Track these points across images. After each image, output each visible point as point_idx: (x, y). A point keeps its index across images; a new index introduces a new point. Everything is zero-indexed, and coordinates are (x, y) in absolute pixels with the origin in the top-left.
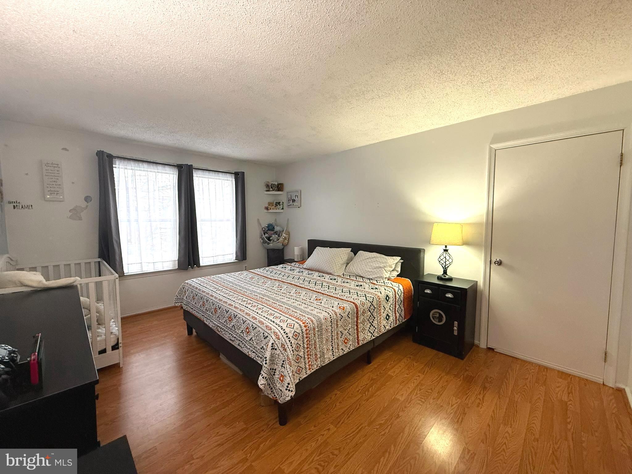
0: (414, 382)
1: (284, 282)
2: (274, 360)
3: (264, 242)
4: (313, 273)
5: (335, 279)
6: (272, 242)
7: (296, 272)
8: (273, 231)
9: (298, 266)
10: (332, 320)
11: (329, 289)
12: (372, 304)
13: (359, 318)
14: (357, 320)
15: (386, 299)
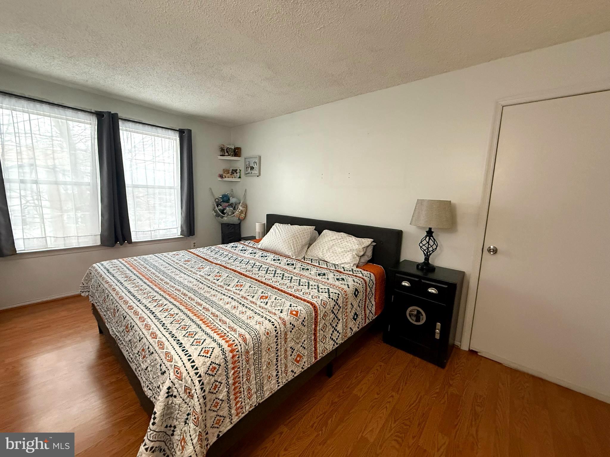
0: (386, 407)
1: (227, 268)
2: (172, 413)
3: (218, 215)
4: (268, 255)
5: (293, 265)
6: (226, 215)
7: (247, 253)
8: (227, 203)
9: (251, 245)
10: (277, 333)
11: (282, 279)
12: (336, 302)
13: (318, 324)
14: (316, 327)
15: (355, 293)
